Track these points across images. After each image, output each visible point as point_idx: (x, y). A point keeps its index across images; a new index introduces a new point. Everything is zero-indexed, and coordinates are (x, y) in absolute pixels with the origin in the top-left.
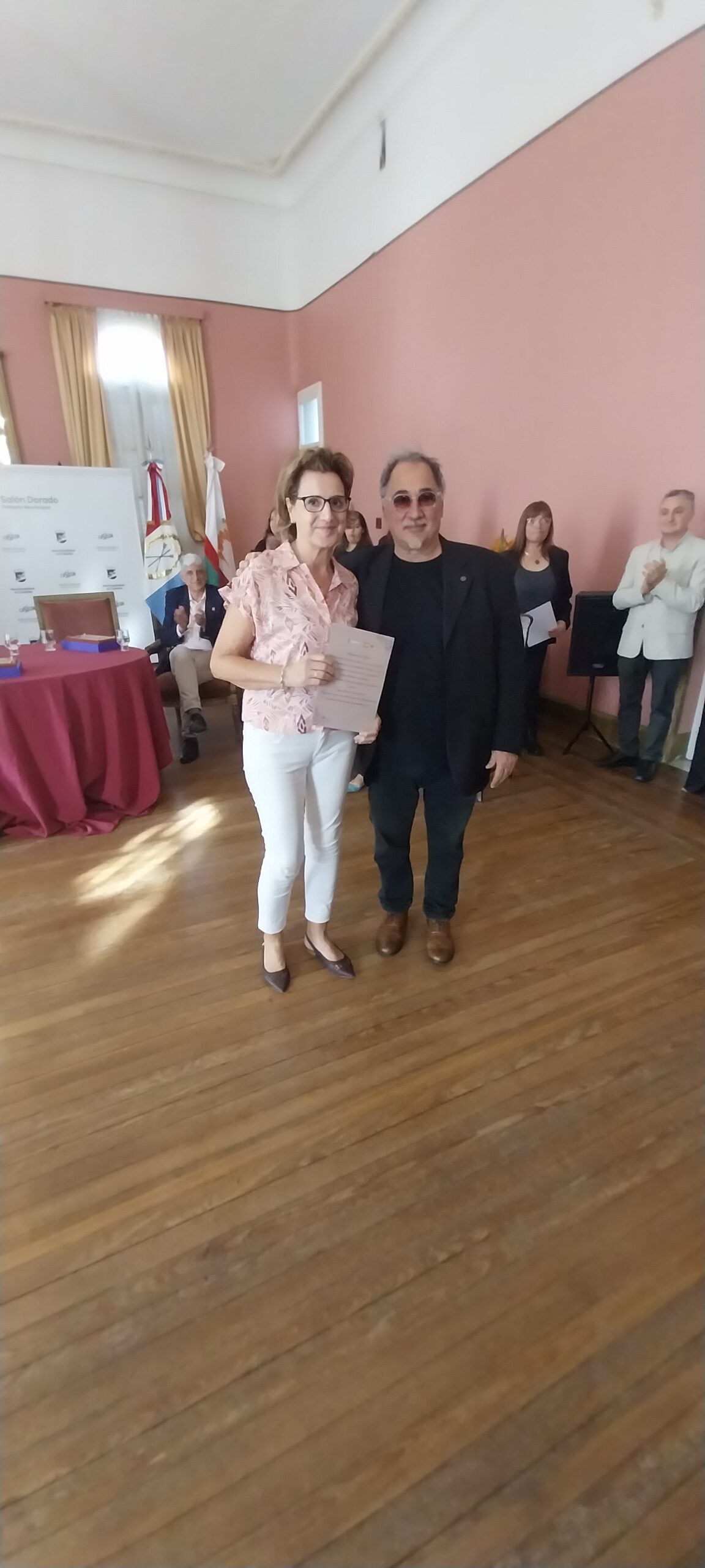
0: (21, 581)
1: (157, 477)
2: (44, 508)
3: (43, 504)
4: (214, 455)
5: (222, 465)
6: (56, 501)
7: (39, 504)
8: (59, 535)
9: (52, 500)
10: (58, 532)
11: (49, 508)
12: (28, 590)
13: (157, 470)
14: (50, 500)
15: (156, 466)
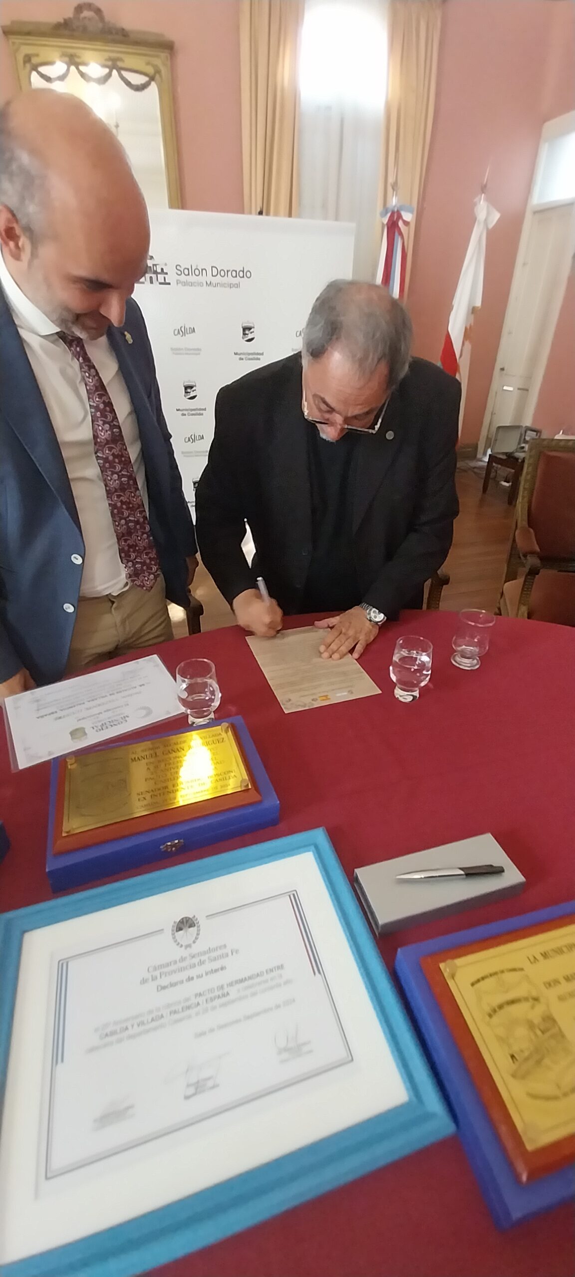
0: (190, 398)
1: (396, 234)
2: (231, 286)
3: (230, 279)
4: (487, 199)
5: (496, 216)
6: (248, 274)
7: (225, 280)
8: (246, 329)
9: (244, 274)
10: (245, 325)
11: (237, 286)
12: (199, 412)
13: (400, 223)
14: (241, 274)
15: (400, 217)
